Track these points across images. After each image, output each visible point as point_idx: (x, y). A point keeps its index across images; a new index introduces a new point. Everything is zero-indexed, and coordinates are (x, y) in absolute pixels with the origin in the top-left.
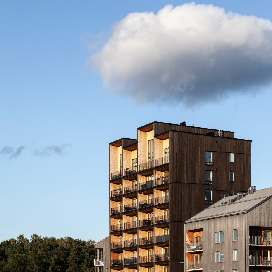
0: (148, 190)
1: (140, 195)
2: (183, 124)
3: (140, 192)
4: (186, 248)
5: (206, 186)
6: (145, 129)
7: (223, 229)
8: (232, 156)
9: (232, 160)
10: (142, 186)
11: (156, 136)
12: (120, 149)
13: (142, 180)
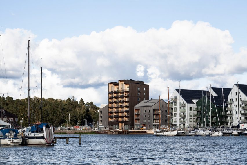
0: (122, 97)
1: (119, 98)
2: (131, 80)
3: (119, 97)
4: (134, 113)
5: (138, 96)
6: (121, 81)
7: (146, 109)
8: (144, 89)
9: (144, 90)
10: (120, 96)
11: (125, 83)
12: (112, 85)
13: (120, 94)
